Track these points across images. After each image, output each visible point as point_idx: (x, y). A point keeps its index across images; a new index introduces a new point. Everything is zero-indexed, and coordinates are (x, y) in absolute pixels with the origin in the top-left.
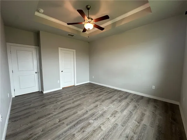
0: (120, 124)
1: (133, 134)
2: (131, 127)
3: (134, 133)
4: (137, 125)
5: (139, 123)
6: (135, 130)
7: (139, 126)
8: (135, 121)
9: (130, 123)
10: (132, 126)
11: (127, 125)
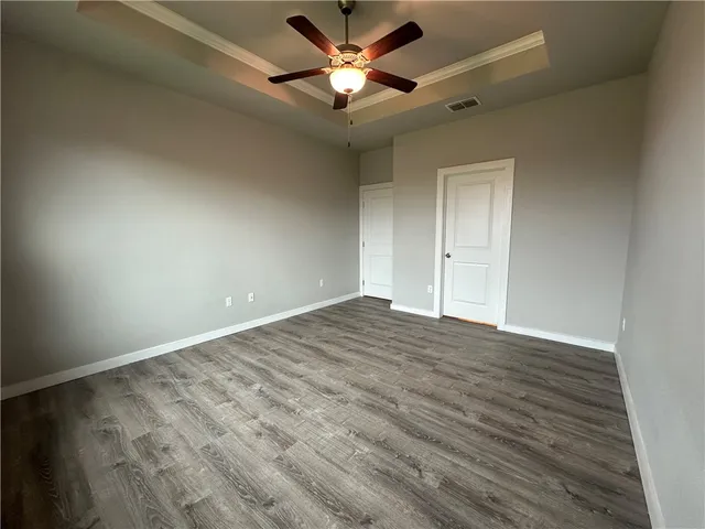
0: (218, 442)
1: (163, 467)
2: (187, 472)
3: (161, 472)
4: (183, 493)
5: (187, 507)
6: (168, 480)
7: (176, 504)
8: (204, 494)
9: (205, 472)
10: (192, 476)
11: (202, 462)
